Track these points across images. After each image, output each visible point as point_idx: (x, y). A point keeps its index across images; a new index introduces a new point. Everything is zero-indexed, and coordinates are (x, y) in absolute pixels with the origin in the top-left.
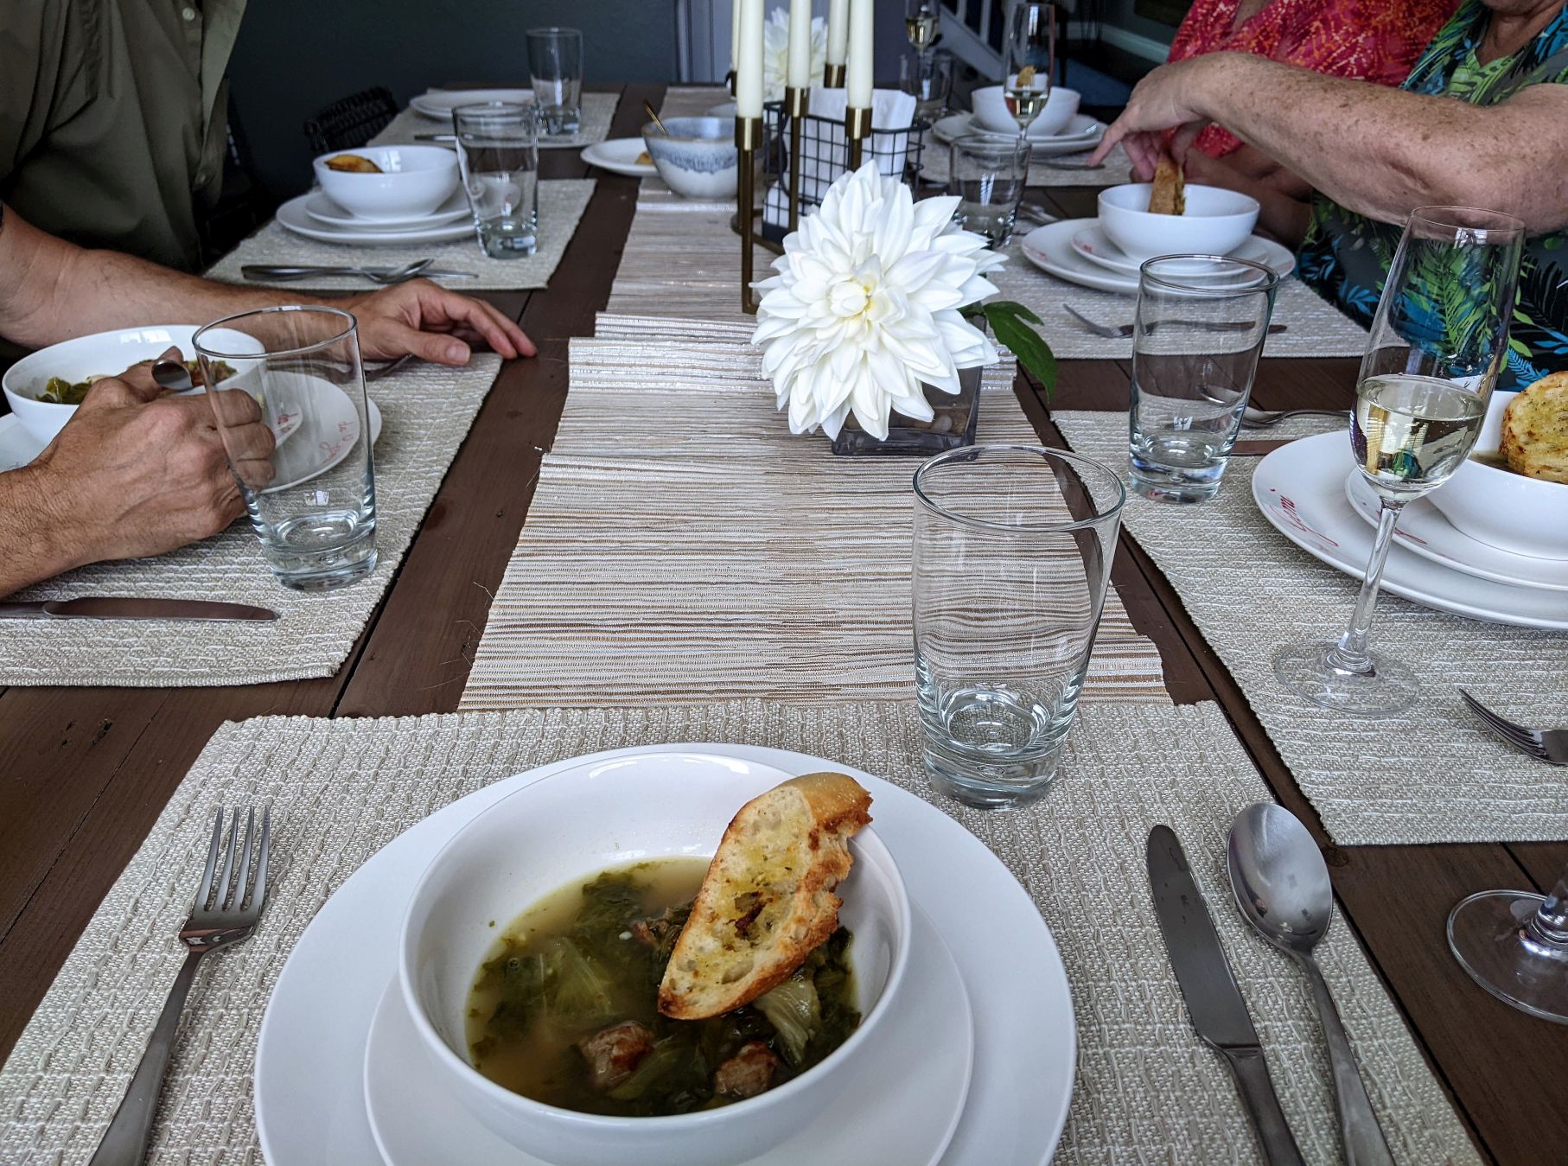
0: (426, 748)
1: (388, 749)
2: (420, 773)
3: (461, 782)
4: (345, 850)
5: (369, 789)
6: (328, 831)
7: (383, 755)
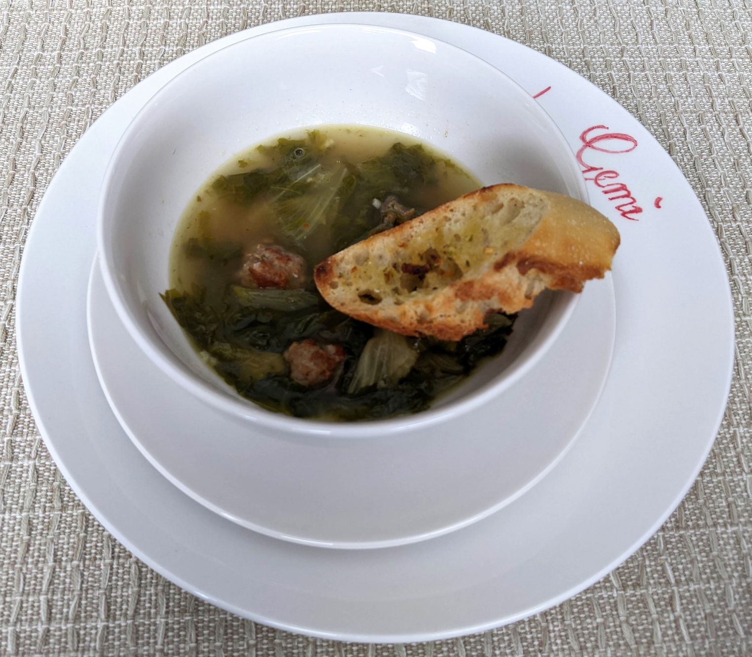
0: (102, 28)
1: (66, 30)
2: (101, 56)
3: (140, 65)
4: (44, 137)
5: (56, 73)
6: (25, 117)
7: (62, 35)
